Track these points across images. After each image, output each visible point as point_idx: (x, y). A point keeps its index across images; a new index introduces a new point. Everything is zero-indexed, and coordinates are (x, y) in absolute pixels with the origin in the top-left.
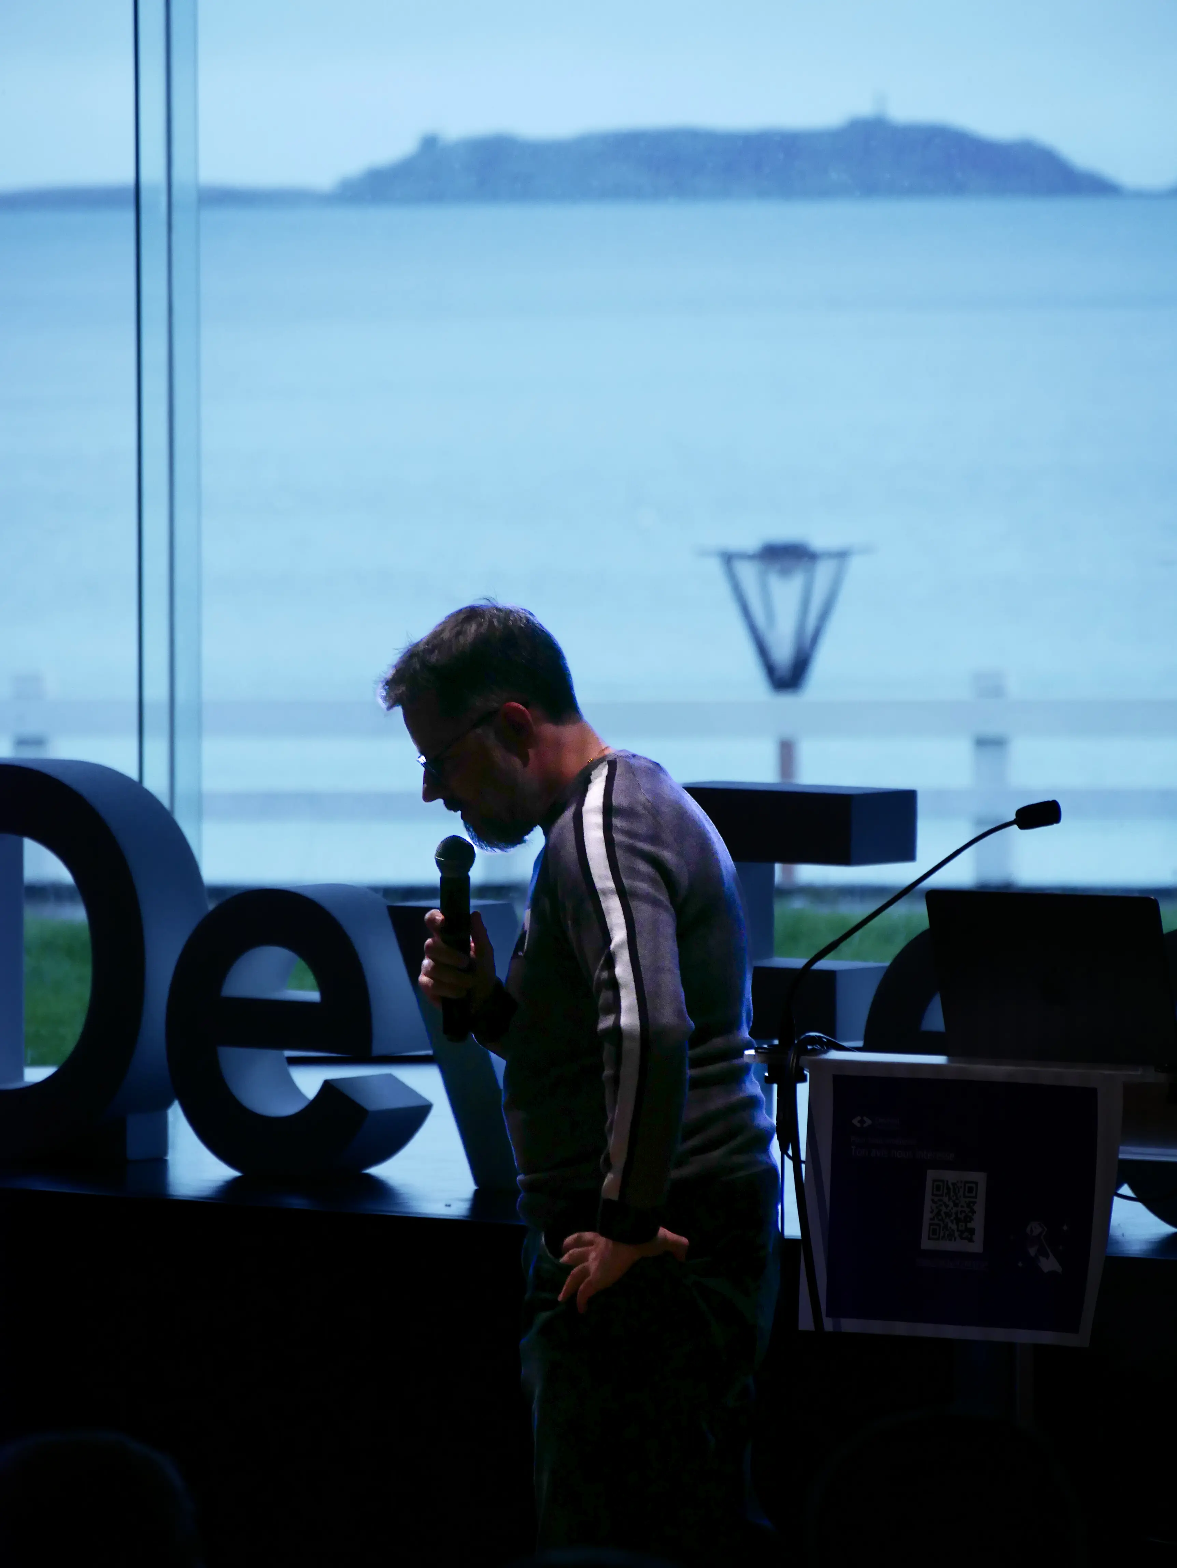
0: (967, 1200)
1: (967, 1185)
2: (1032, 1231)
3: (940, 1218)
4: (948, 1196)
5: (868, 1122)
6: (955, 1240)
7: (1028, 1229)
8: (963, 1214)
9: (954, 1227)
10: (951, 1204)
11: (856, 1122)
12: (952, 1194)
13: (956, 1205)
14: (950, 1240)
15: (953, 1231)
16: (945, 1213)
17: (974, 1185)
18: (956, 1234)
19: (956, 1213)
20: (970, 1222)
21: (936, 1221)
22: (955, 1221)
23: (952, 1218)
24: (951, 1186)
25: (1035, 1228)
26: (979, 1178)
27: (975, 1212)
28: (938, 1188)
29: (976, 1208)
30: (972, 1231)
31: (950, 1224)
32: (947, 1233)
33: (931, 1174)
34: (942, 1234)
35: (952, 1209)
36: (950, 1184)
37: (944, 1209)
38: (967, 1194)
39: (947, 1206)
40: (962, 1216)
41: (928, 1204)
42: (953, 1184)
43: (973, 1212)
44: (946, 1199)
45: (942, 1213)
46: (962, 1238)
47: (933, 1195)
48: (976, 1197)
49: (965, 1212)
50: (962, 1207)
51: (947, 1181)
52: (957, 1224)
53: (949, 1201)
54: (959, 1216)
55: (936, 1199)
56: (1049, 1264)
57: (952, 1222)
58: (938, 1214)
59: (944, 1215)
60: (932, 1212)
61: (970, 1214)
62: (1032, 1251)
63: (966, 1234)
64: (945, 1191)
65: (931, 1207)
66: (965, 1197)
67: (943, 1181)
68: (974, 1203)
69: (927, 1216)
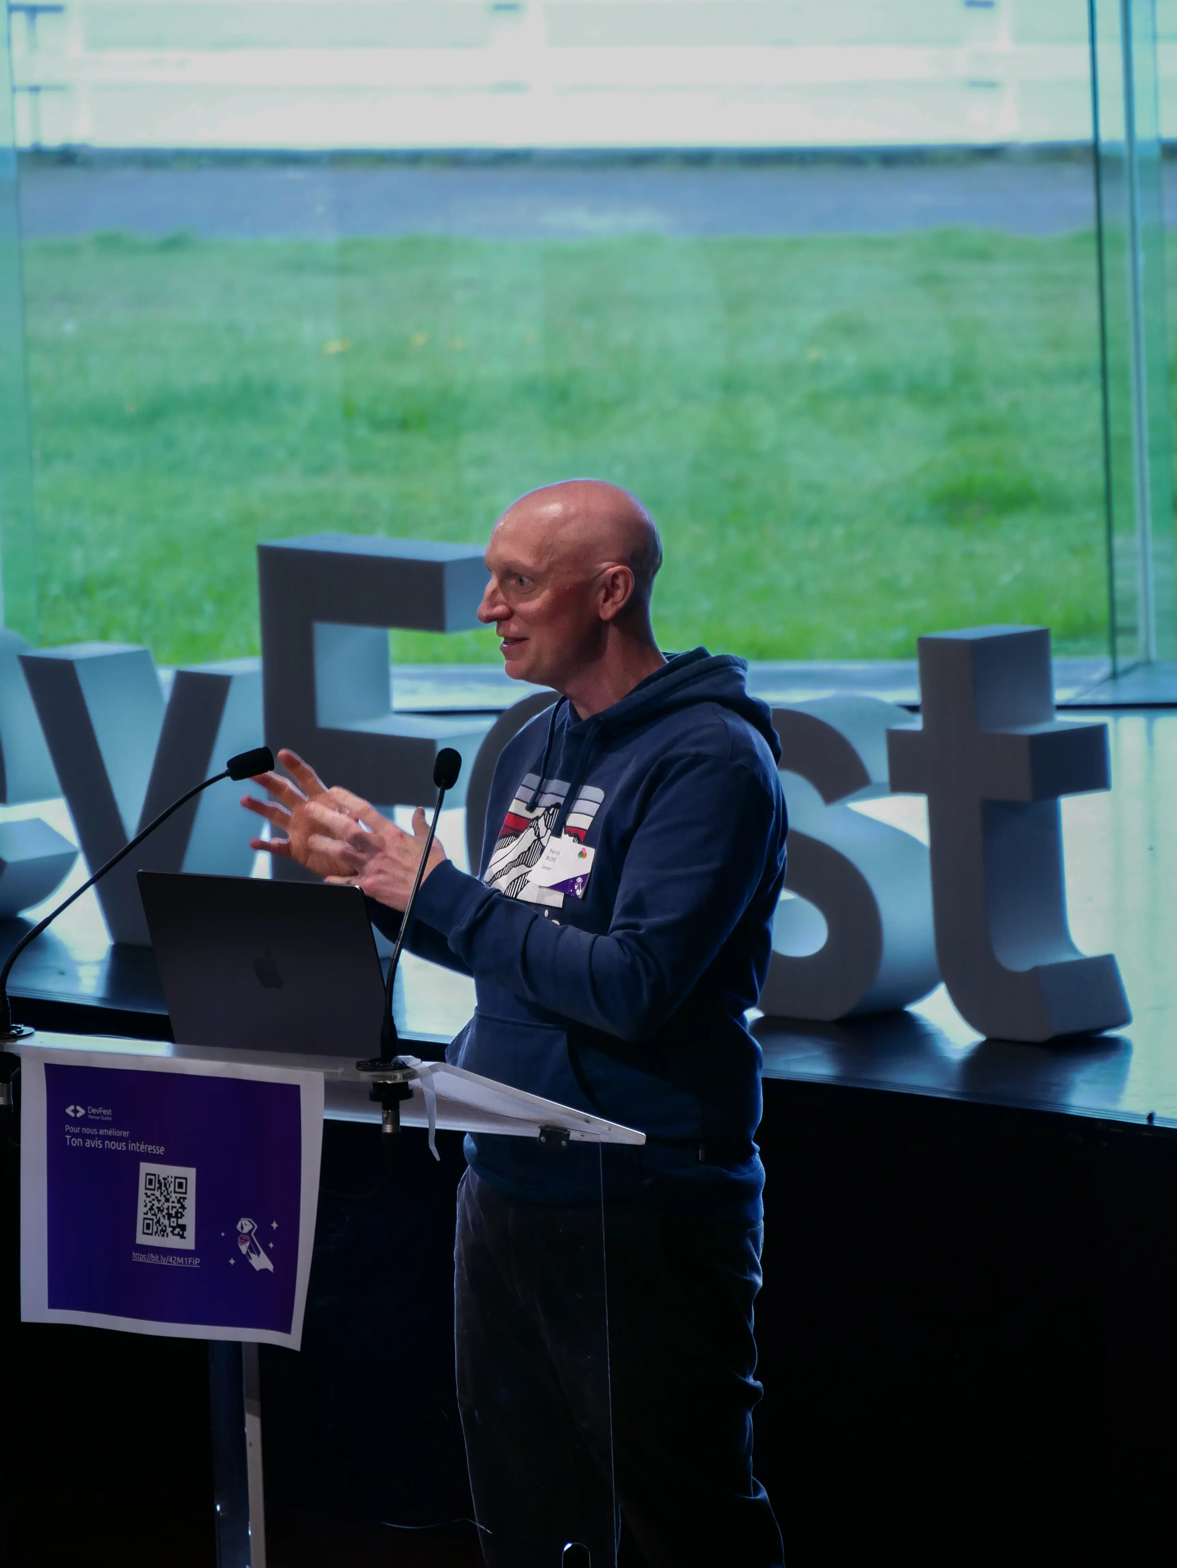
0: (179, 1196)
1: (178, 1180)
2: (242, 1228)
3: (153, 1212)
4: (159, 1190)
5: (81, 1112)
6: (167, 1236)
7: (239, 1226)
8: (175, 1210)
9: (166, 1222)
10: (163, 1199)
11: (69, 1111)
12: (163, 1188)
13: (167, 1200)
14: (163, 1236)
15: (165, 1226)
16: (158, 1208)
17: (184, 1181)
18: (169, 1230)
19: (168, 1209)
20: (181, 1218)
21: (149, 1216)
22: (166, 1217)
23: (164, 1213)
24: (162, 1181)
25: (246, 1225)
26: (190, 1173)
27: (185, 1208)
28: (151, 1182)
29: (185, 1203)
30: (183, 1228)
31: (162, 1220)
32: (160, 1228)
33: (146, 1168)
34: (155, 1230)
35: (164, 1203)
36: (161, 1178)
37: (155, 1202)
38: (177, 1190)
39: (159, 1201)
40: (173, 1212)
41: (142, 1197)
42: (165, 1179)
43: (183, 1207)
44: (157, 1193)
45: (154, 1207)
46: (174, 1234)
47: (146, 1189)
48: (185, 1193)
49: (175, 1207)
50: (173, 1202)
51: (159, 1176)
52: (169, 1219)
53: (161, 1196)
54: (171, 1212)
55: (149, 1193)
56: (261, 1262)
57: (164, 1216)
58: (151, 1209)
59: (156, 1210)
60: (145, 1206)
61: (180, 1210)
62: (244, 1248)
63: (177, 1231)
64: (157, 1185)
65: (145, 1201)
66: (175, 1192)
67: (155, 1175)
68: (184, 1198)
69: (141, 1210)
